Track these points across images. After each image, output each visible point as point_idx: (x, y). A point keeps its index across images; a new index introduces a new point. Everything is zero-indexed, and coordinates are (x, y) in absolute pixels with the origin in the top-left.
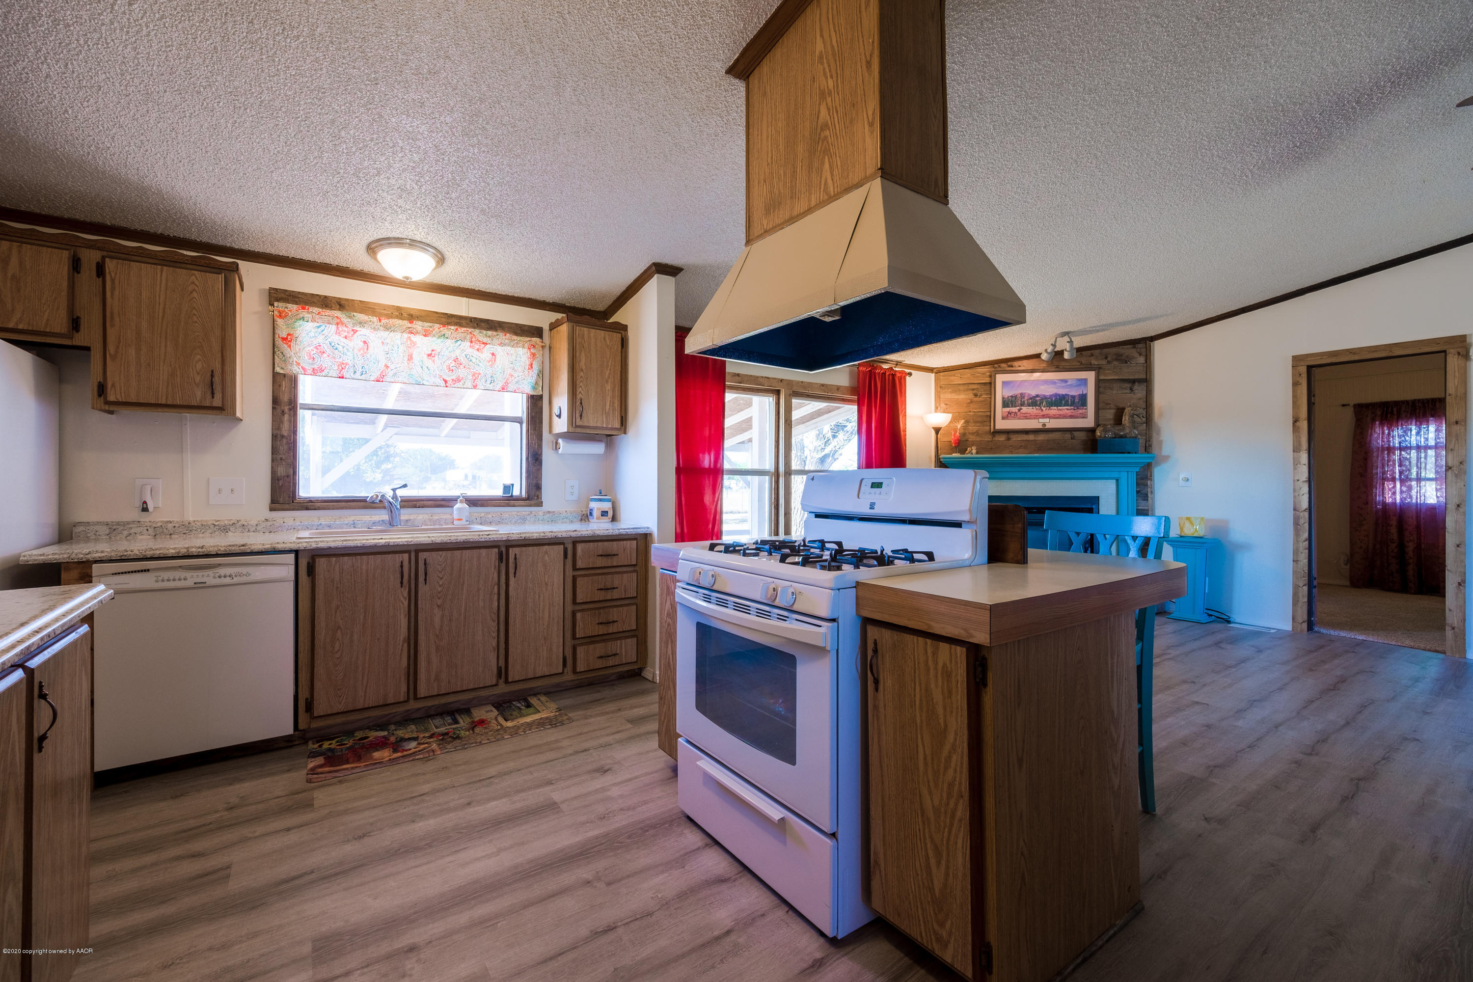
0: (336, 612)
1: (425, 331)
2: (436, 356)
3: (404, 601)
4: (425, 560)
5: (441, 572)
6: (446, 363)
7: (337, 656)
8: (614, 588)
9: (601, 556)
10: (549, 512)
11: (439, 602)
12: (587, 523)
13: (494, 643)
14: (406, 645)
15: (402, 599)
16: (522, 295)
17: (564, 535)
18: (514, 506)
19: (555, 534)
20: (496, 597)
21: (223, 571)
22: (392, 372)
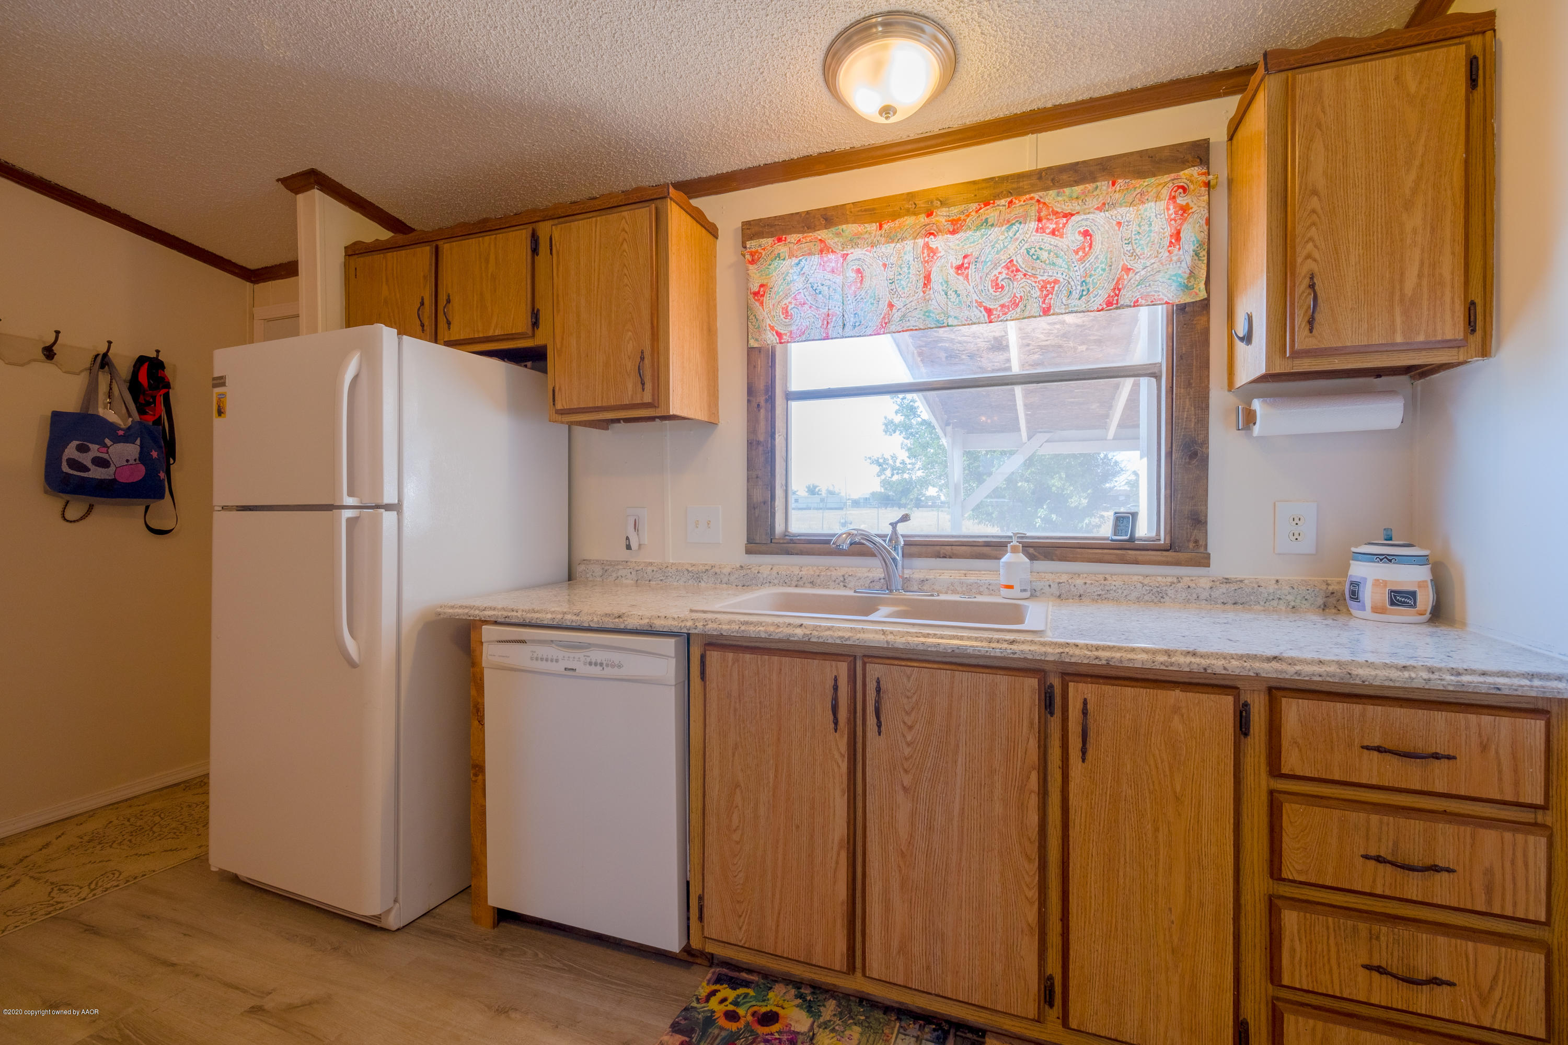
0: (734, 755)
1: (954, 222)
2: (972, 267)
3: (840, 762)
4: (878, 682)
5: (908, 713)
6: (991, 276)
7: (736, 837)
8: (1435, 869)
9: (1379, 749)
10: (1227, 581)
11: (907, 780)
12: (1342, 619)
13: (1032, 915)
14: (844, 854)
15: (837, 756)
16: (1152, 80)
17: (1235, 666)
18: (1136, 562)
19: (1204, 662)
20: (1034, 801)
21: (597, 655)
22: (899, 314)
